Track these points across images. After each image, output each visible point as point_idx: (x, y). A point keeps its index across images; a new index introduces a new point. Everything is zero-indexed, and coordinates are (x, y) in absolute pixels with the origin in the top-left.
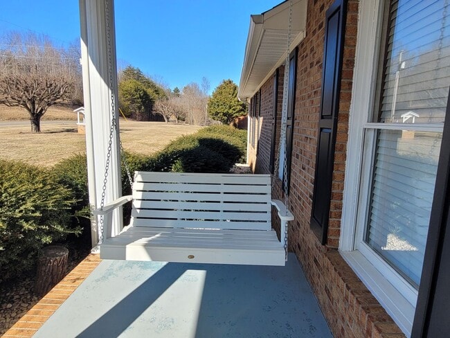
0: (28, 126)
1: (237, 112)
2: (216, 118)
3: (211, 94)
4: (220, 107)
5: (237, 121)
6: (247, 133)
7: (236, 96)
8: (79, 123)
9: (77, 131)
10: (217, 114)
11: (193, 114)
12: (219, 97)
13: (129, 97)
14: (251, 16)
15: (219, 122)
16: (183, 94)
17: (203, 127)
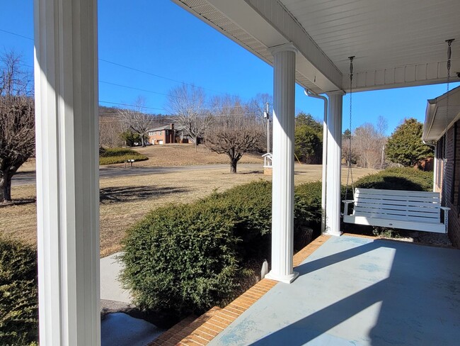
0: (228, 168)
1: (423, 154)
2: (396, 161)
3: (390, 135)
4: (401, 148)
5: (423, 163)
6: (433, 175)
7: (421, 136)
8: (265, 166)
9: (263, 173)
10: (397, 155)
11: (367, 157)
12: (399, 137)
13: (300, 141)
14: (428, 100)
15: (399, 165)
16: (355, 135)
17: (379, 171)
